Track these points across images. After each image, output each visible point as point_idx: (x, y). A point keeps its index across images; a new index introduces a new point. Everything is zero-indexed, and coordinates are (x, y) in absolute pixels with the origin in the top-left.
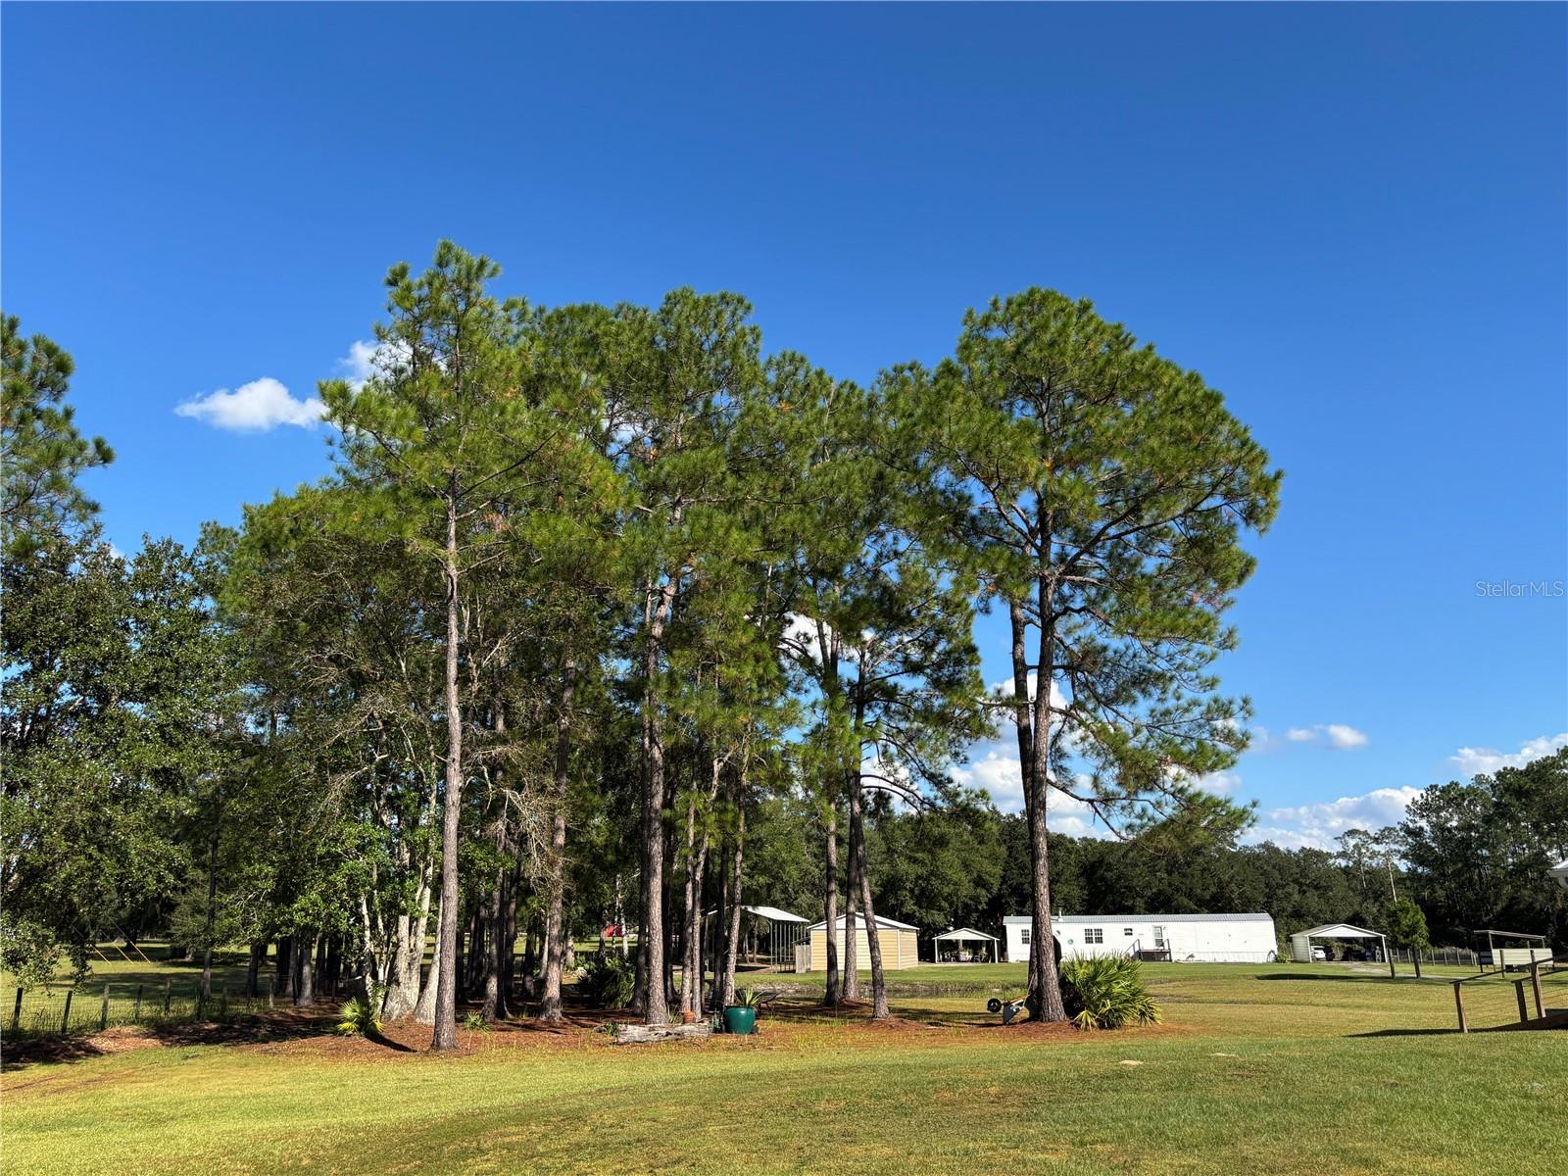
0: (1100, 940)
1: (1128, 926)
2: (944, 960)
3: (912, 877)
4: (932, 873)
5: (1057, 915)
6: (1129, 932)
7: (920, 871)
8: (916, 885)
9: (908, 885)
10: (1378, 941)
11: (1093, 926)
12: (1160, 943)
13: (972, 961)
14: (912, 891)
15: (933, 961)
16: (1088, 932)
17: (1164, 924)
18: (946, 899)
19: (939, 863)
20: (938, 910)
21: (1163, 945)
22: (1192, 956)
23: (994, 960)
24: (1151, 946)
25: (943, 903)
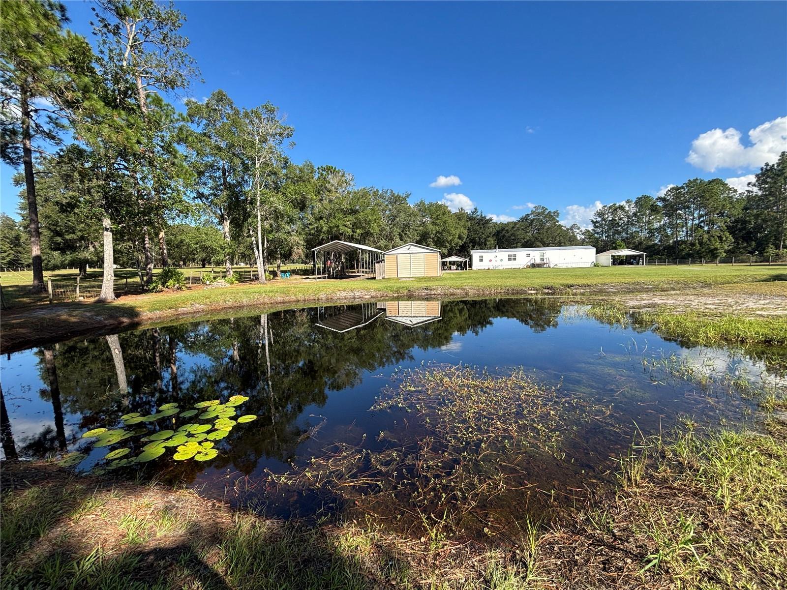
0: (515, 259)
1: (528, 253)
2: (448, 269)
3: (434, 232)
5: (496, 248)
6: (528, 255)
7: (438, 229)
8: (436, 236)
9: (432, 236)
10: (641, 256)
11: (512, 253)
12: (542, 260)
13: (456, 270)
14: (433, 239)
16: (510, 256)
18: (448, 243)
19: (447, 225)
22: (556, 265)
23: (466, 269)
24: (538, 261)
25: (447, 244)
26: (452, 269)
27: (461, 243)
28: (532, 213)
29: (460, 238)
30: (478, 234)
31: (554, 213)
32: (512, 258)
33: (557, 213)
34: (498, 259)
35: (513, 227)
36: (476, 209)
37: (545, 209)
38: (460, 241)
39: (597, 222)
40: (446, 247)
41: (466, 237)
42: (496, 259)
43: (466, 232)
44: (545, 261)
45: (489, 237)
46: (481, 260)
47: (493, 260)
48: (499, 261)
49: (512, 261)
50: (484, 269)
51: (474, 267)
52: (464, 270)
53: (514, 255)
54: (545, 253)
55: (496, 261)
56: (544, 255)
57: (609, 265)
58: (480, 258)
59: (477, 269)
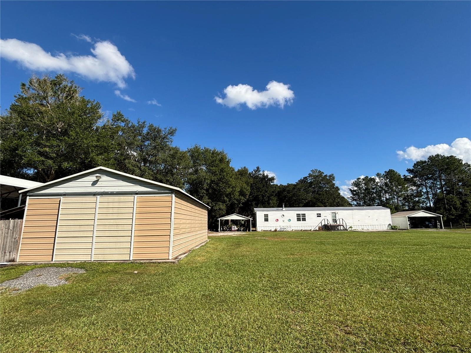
0: (304, 220)
1: (319, 212)
2: (223, 230)
4: (220, 180)
5: (282, 207)
6: (319, 215)
10: (437, 218)
11: (301, 212)
13: (238, 230)
14: (207, 190)
15: (217, 231)
16: (298, 215)
17: (337, 211)
18: (227, 196)
20: (222, 202)
21: (336, 222)
23: (249, 230)
24: (331, 223)
25: (225, 198)
26: (233, 229)
27: (243, 199)
28: (310, 175)
29: (242, 193)
30: (261, 192)
31: (330, 176)
32: (301, 218)
33: (332, 177)
34: (286, 219)
35: (294, 188)
36: (258, 168)
37: (321, 173)
38: (243, 198)
39: (355, 191)
40: (224, 202)
41: (249, 194)
42: (284, 218)
43: (249, 188)
44: (338, 223)
45: (272, 195)
46: (266, 220)
47: (280, 220)
48: (286, 221)
49: (302, 222)
50: (270, 231)
51: (258, 227)
52: (247, 231)
53: (304, 215)
54: (337, 213)
55: (283, 221)
56: (337, 215)
57: (407, 228)
58: (265, 217)
59: (262, 230)
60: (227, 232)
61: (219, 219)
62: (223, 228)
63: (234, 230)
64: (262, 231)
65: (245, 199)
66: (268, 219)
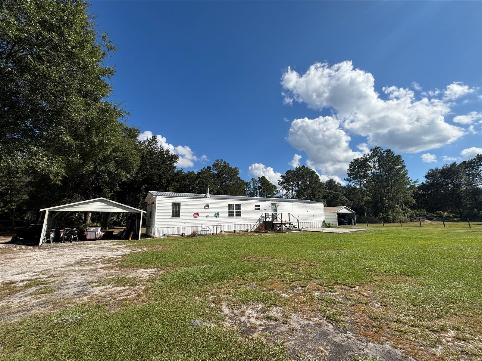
26: (89, 235)
34: (211, 212)
42: (208, 211)
44: (279, 219)
46: (176, 214)
47: (203, 213)
48: (212, 216)
49: (235, 218)
50: (182, 235)
51: (156, 230)
52: (130, 239)
53: (239, 206)
54: (278, 205)
55: (207, 216)
56: (278, 208)
57: (335, 225)
58: (173, 208)
59: (164, 235)
60: (69, 243)
61: (47, 210)
62: (57, 234)
63: (93, 237)
64: (164, 237)
65: (128, 175)
66: (179, 212)
